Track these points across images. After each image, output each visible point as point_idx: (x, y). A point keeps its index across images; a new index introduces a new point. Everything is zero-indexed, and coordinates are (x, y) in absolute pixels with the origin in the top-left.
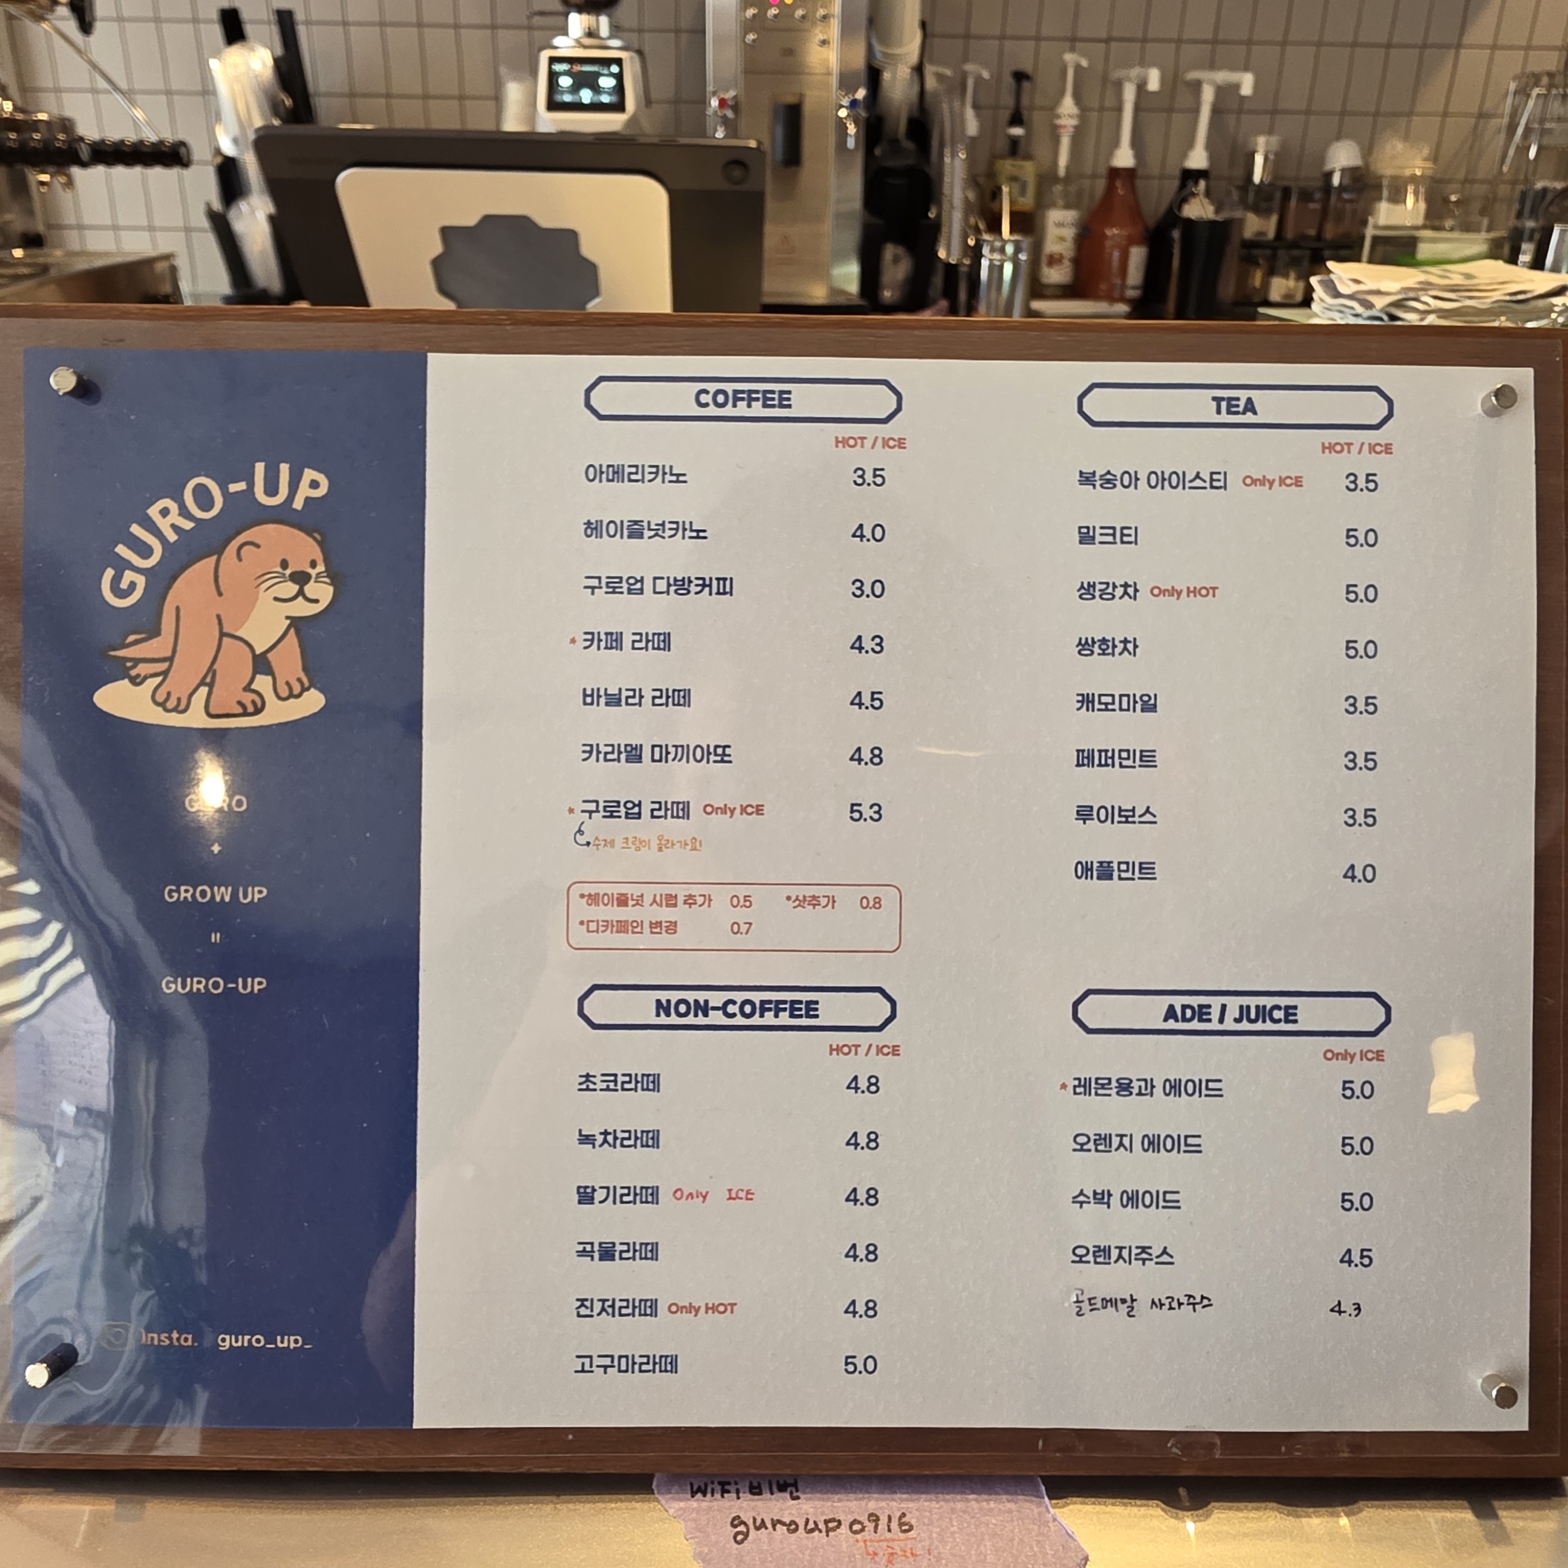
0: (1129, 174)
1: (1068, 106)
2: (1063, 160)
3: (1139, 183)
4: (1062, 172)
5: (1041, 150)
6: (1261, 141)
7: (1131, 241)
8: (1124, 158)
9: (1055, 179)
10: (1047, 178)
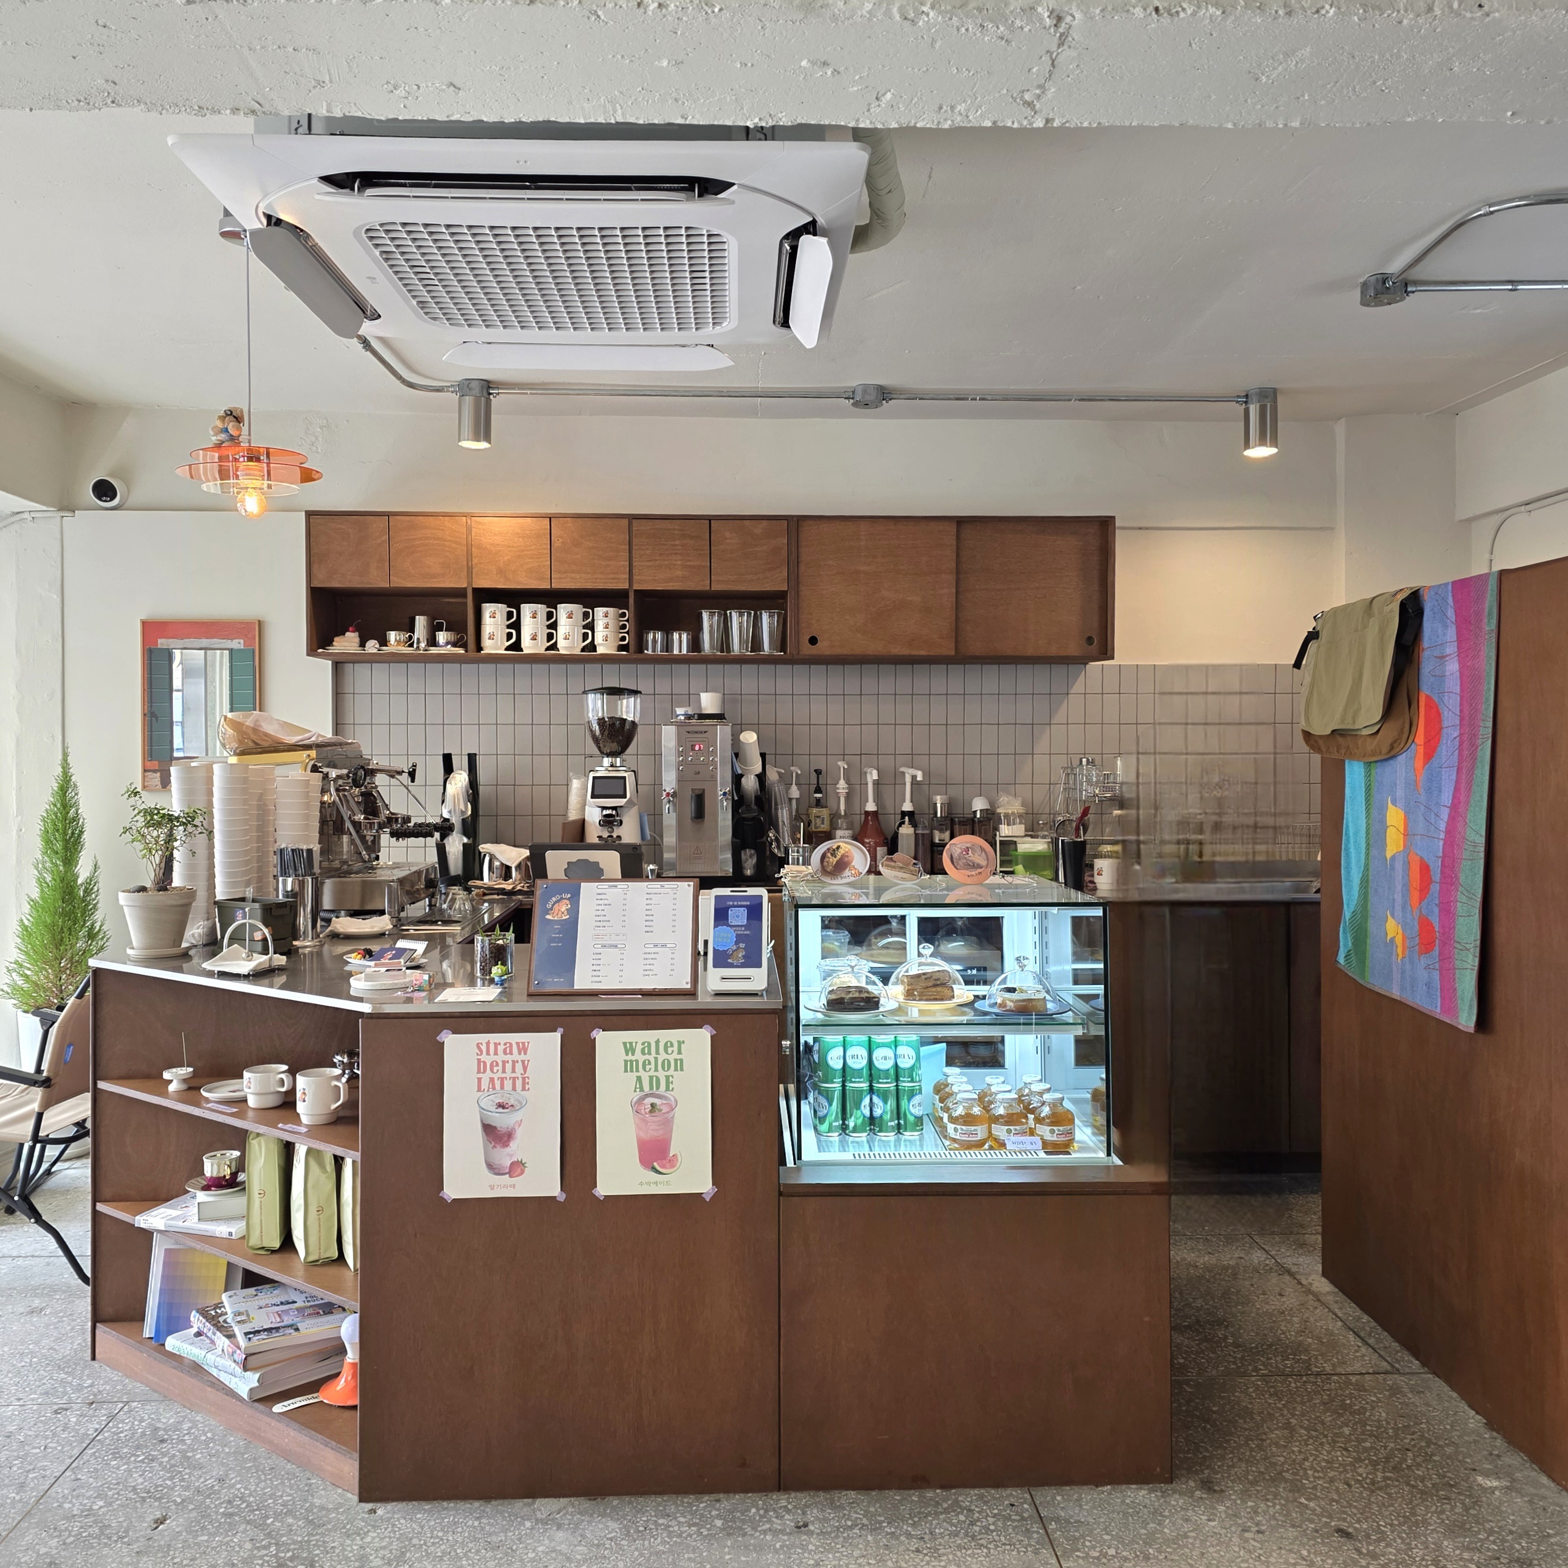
0: (875, 814)
1: (842, 784)
2: (842, 807)
3: (880, 816)
4: (843, 813)
5: (832, 802)
6: (938, 797)
7: (877, 845)
8: (871, 807)
9: (840, 816)
10: (834, 816)
